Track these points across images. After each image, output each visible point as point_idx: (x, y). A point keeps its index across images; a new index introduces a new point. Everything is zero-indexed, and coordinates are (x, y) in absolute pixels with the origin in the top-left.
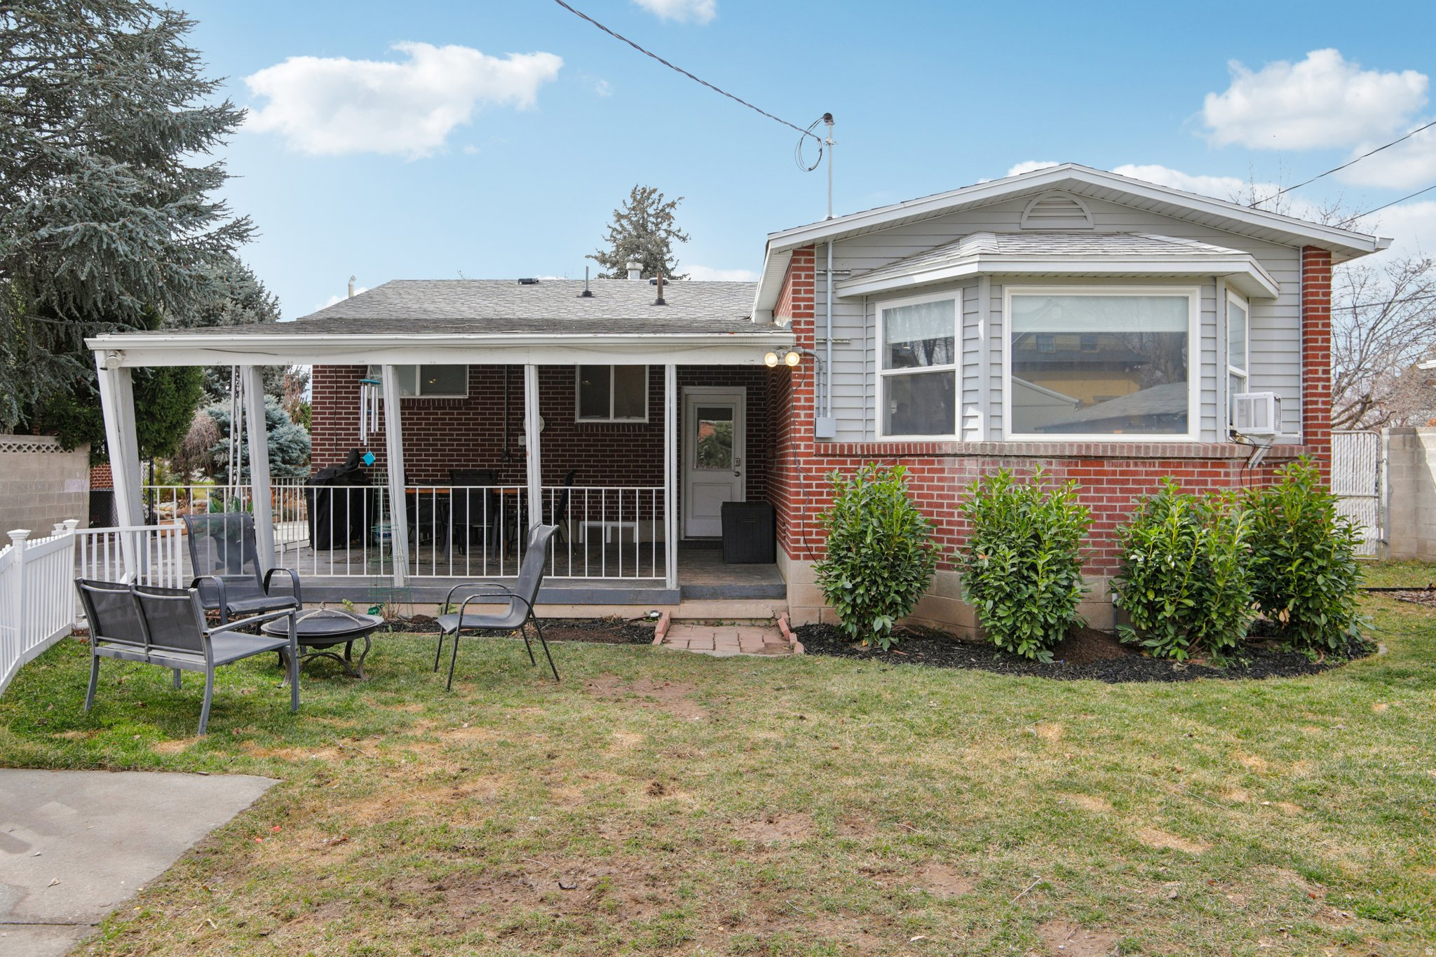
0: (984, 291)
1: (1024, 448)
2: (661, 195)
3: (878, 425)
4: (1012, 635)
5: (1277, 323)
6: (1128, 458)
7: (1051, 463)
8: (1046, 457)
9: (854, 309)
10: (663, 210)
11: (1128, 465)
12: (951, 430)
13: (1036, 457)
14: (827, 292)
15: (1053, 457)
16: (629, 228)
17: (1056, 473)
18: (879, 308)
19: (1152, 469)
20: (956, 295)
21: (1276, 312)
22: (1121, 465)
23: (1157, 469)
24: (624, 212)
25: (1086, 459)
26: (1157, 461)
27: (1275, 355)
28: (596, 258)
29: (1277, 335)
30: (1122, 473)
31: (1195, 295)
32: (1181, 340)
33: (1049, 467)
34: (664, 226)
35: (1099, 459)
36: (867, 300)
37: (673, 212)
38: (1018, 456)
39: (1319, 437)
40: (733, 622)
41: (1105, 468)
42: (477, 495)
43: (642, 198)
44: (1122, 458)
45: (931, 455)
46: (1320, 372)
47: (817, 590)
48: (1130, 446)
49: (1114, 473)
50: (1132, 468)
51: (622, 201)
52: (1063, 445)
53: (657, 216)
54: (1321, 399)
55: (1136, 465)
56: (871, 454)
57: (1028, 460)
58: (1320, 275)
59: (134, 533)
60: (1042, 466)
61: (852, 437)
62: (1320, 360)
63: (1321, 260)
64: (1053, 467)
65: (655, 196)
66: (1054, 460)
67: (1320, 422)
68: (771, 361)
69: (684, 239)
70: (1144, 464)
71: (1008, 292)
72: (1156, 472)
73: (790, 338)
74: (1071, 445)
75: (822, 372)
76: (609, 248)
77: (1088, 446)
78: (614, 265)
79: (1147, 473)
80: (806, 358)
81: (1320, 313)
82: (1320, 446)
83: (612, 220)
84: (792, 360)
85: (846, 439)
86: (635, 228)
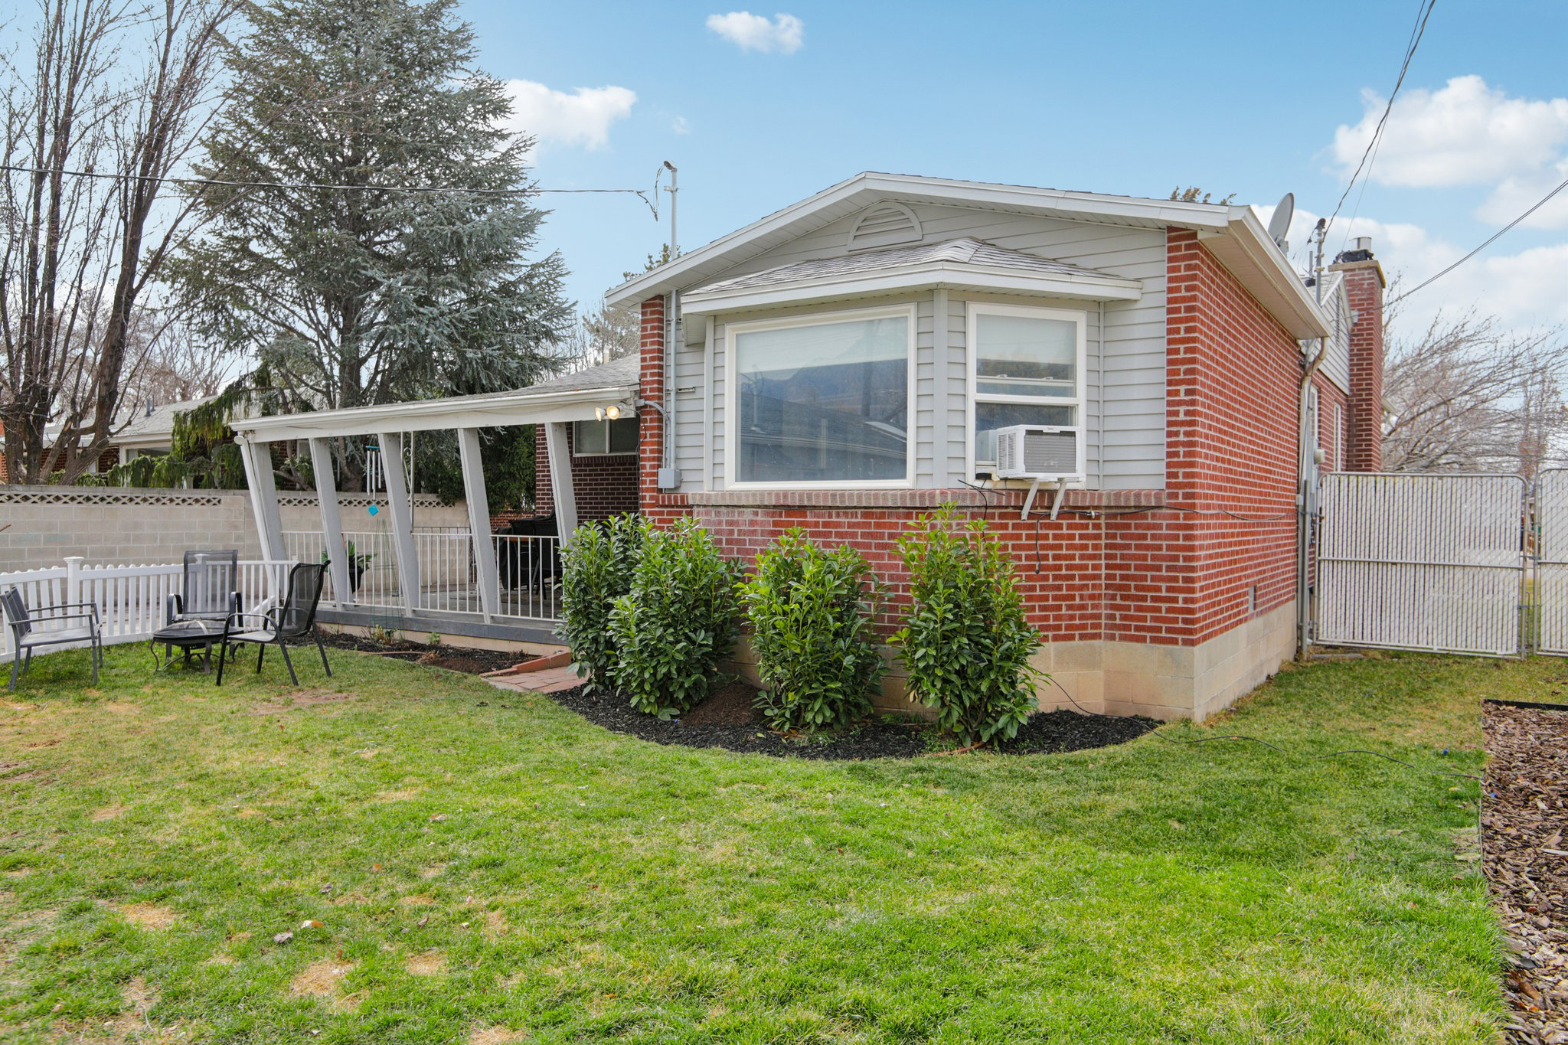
0: (709, 332)
1: (728, 498)
5: (1139, 331)
6: (830, 507)
7: (756, 514)
8: (752, 507)
11: (830, 516)
13: (743, 506)
15: (759, 507)
17: (762, 523)
19: (854, 520)
21: (1138, 317)
22: (823, 516)
23: (859, 520)
25: (789, 509)
26: (859, 511)
27: (1136, 373)
29: (1139, 347)
30: (825, 524)
31: (911, 314)
33: (755, 518)
38: (727, 506)
39: (1181, 479)
41: (808, 519)
44: (824, 507)
46: (1182, 393)
48: (825, 493)
49: (816, 524)
50: (834, 519)
52: (762, 493)
54: (1182, 429)
55: (838, 515)
57: (736, 510)
58: (1183, 264)
59: (274, 566)
60: (748, 515)
62: (1182, 377)
63: (1183, 243)
64: (759, 518)
66: (760, 510)
67: (1181, 459)
70: (846, 515)
71: (730, 330)
72: (859, 523)
74: (770, 493)
77: (785, 494)
79: (850, 525)
81: (1183, 315)
82: (1181, 492)
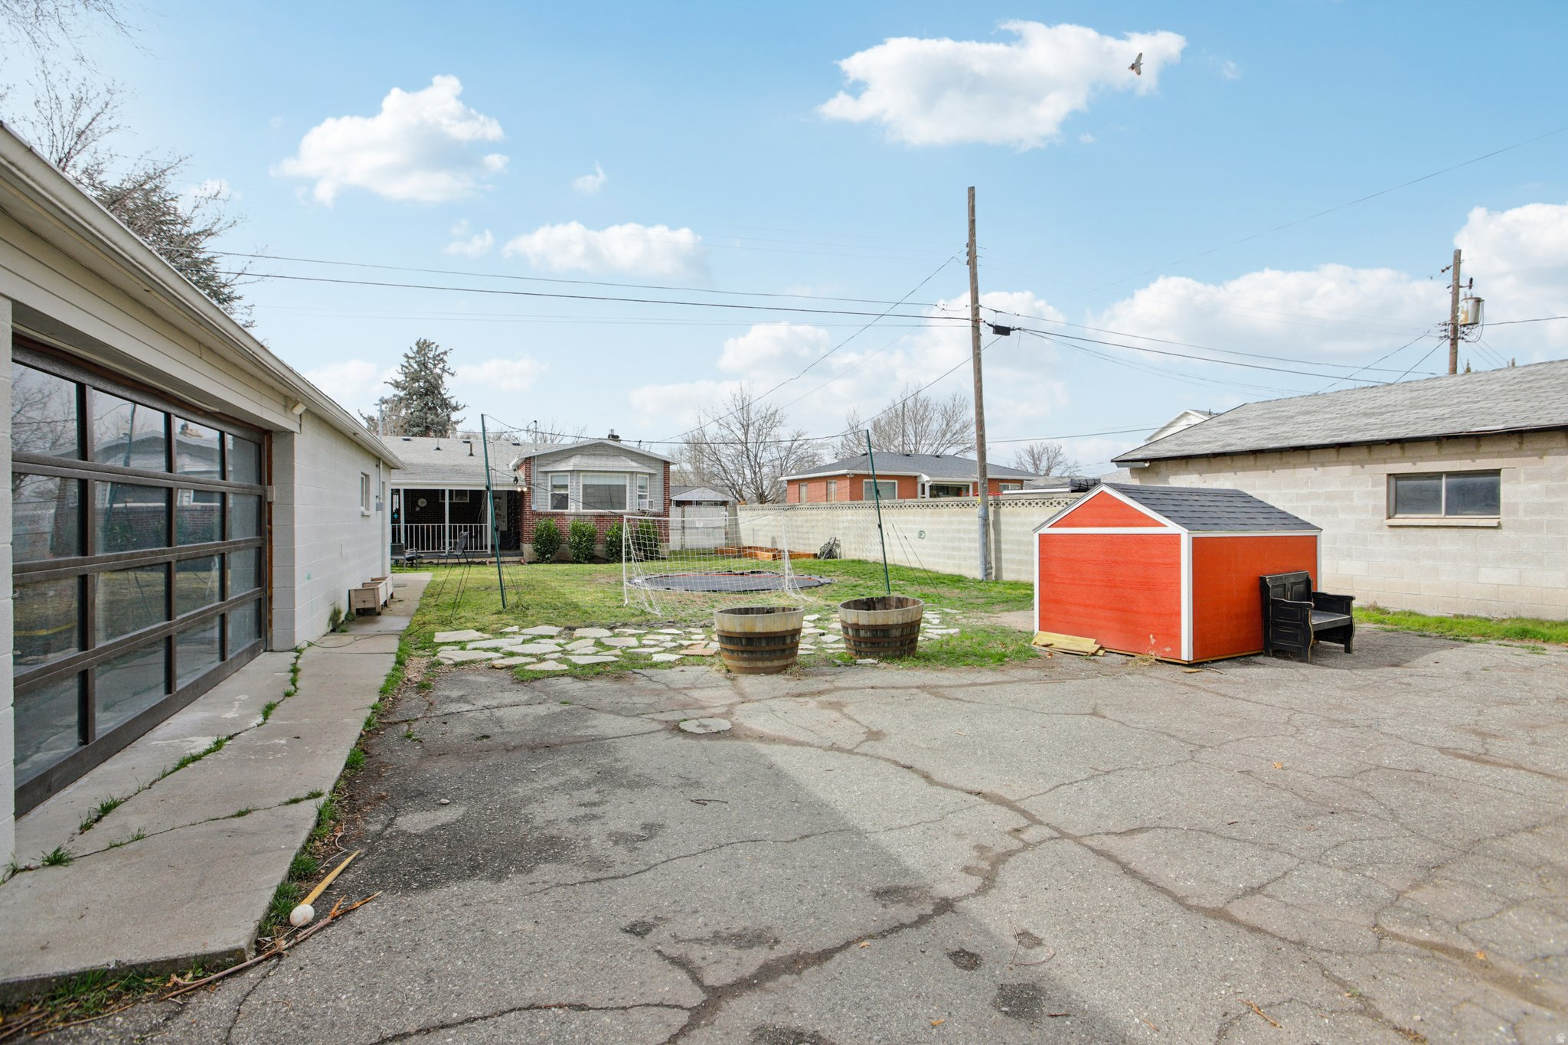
0: (575, 474)
1: (586, 513)
2: (437, 346)
3: (549, 507)
4: (578, 557)
8: (591, 515)
9: (542, 475)
10: (439, 355)
12: (567, 508)
13: (589, 515)
14: (534, 469)
15: (593, 515)
16: (415, 366)
17: (593, 520)
18: (550, 475)
20: (569, 474)
21: (656, 478)
24: (411, 355)
25: (600, 516)
26: (618, 516)
27: (654, 489)
28: (391, 384)
29: (656, 486)
30: (609, 520)
31: (628, 475)
32: (625, 486)
33: (592, 518)
34: (441, 366)
35: (604, 516)
36: (546, 472)
37: (445, 358)
38: (584, 515)
40: (508, 562)
41: (605, 518)
42: (417, 527)
43: (423, 346)
44: (610, 516)
45: (562, 515)
47: (532, 550)
48: (612, 512)
49: (607, 519)
50: (612, 518)
51: (410, 347)
52: (595, 512)
53: (434, 358)
56: (547, 515)
57: (587, 516)
58: (667, 469)
60: (590, 517)
61: (542, 510)
63: (667, 465)
65: (434, 346)
68: (519, 490)
69: (453, 375)
71: (581, 474)
73: (524, 484)
74: (597, 512)
75: (534, 492)
76: (401, 378)
77: (602, 513)
78: (404, 389)
80: (529, 489)
81: (667, 478)
83: (404, 361)
84: (525, 489)
85: (540, 511)
86: (418, 365)
